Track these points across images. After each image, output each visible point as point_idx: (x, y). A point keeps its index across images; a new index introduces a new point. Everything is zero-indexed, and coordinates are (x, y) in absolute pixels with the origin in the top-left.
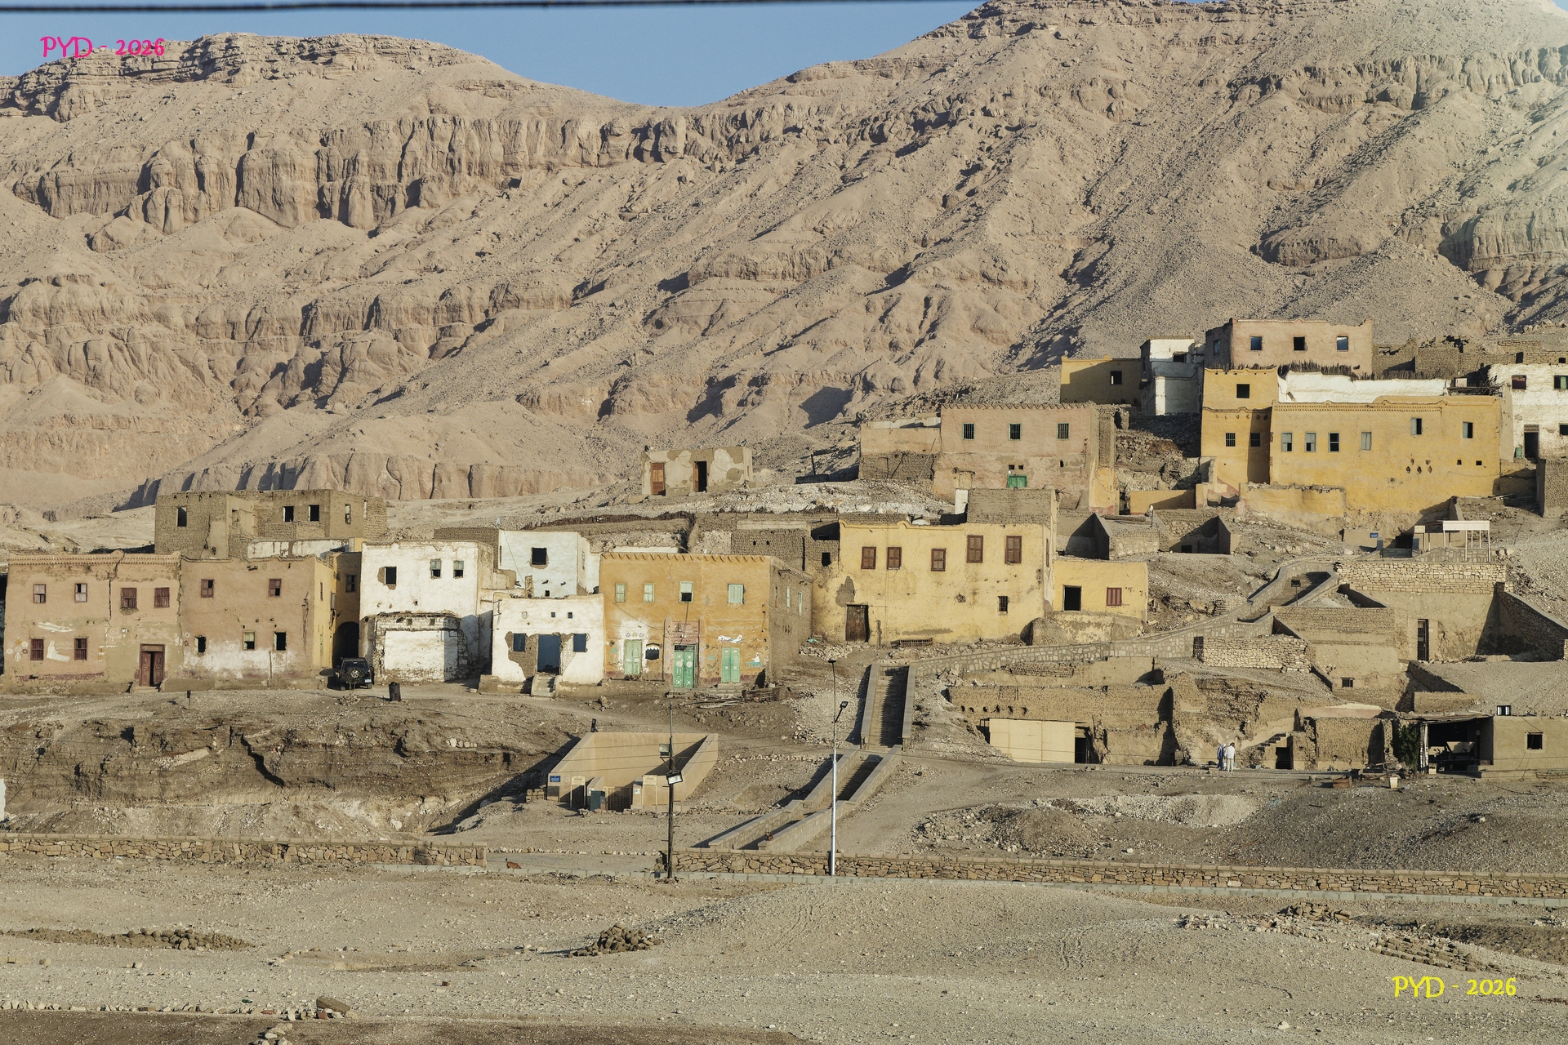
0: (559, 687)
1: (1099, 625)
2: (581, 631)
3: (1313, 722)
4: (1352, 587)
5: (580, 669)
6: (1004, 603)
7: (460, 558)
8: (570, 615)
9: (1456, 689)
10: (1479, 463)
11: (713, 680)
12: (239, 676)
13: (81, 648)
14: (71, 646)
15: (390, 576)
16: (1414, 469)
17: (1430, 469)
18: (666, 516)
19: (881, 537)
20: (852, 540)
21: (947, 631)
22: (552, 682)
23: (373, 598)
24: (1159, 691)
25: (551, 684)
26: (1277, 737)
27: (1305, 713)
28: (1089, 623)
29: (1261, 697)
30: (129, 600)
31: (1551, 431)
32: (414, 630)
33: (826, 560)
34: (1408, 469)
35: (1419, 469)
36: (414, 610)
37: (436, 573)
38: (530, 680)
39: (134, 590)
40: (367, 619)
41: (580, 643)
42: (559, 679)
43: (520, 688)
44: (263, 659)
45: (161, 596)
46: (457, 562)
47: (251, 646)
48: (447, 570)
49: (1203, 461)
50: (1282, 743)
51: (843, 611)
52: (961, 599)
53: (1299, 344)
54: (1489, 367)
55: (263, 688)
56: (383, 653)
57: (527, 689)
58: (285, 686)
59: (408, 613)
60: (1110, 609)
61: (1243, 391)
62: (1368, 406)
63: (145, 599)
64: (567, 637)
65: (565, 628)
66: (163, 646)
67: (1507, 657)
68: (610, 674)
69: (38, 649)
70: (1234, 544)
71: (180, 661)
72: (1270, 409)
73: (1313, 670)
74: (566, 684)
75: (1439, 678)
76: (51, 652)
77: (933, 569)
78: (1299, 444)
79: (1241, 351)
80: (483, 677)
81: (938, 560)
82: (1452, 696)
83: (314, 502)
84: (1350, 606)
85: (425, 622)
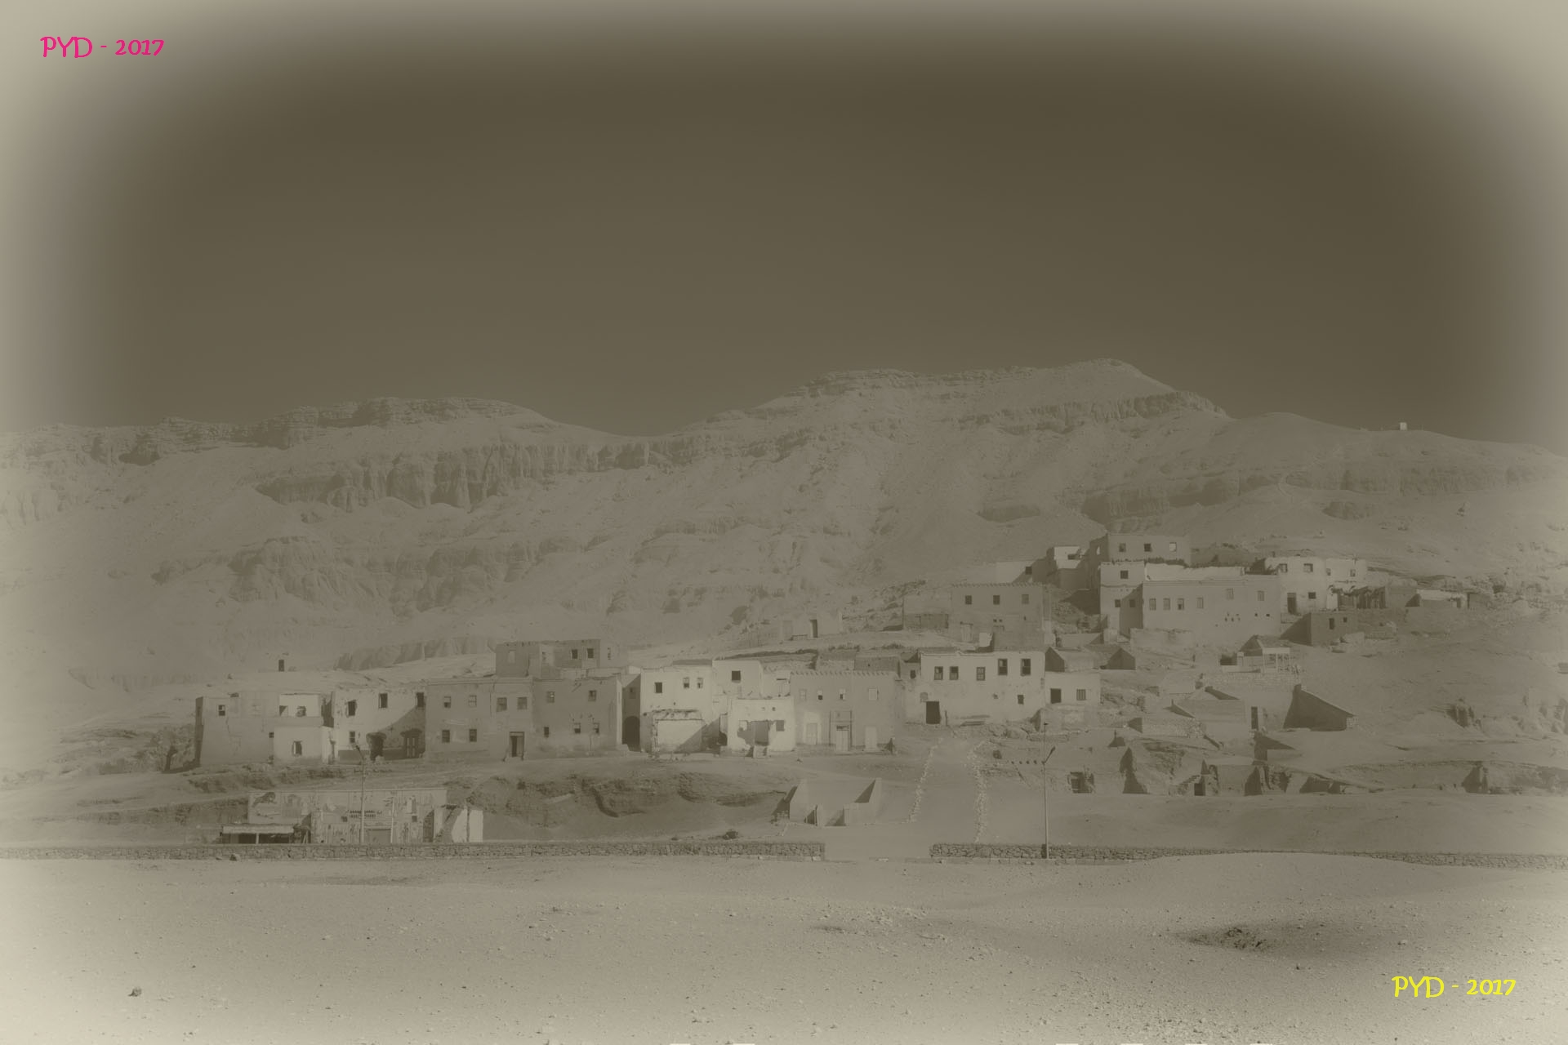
0: (768, 753)
1: (1077, 711)
2: (780, 719)
3: (1215, 768)
4: (1214, 688)
5: (780, 742)
6: (1021, 699)
7: (701, 676)
8: (774, 709)
9: (1290, 748)
10: (1268, 615)
11: (860, 747)
12: (571, 750)
13: (473, 735)
14: (467, 734)
15: (659, 688)
16: (1229, 618)
17: (1239, 619)
18: (800, 652)
19: (946, 662)
20: (928, 664)
21: (988, 717)
22: (766, 749)
23: (649, 701)
24: (1122, 750)
25: (765, 752)
26: (1194, 777)
27: (1209, 762)
28: (1072, 711)
29: (1183, 753)
30: (502, 704)
31: (1303, 597)
32: (675, 720)
33: (913, 675)
34: (1226, 620)
35: (1233, 620)
36: (673, 708)
37: (686, 685)
38: (752, 749)
39: (505, 699)
40: (645, 714)
41: (780, 726)
42: (770, 747)
43: (746, 753)
44: (585, 739)
45: (522, 702)
46: (699, 679)
47: (578, 731)
48: (693, 683)
49: (1102, 618)
50: (1197, 781)
51: (924, 706)
52: (996, 696)
53: (1148, 548)
54: (1264, 560)
55: (587, 757)
56: (657, 735)
57: (750, 754)
58: (600, 755)
59: (670, 710)
60: (1079, 702)
61: (1124, 575)
62: (1200, 582)
63: (512, 704)
64: (772, 723)
65: (771, 717)
66: (523, 733)
67: (1308, 730)
68: (798, 744)
69: (446, 737)
70: (1137, 664)
71: (532, 741)
72: (1141, 586)
73: (1205, 737)
74: (772, 751)
75: (1277, 742)
76: (454, 738)
77: (978, 679)
78: (1160, 604)
79: (1114, 552)
80: (722, 748)
81: (981, 674)
82: (1288, 752)
83: (590, 647)
84: (1215, 698)
85: (682, 716)
